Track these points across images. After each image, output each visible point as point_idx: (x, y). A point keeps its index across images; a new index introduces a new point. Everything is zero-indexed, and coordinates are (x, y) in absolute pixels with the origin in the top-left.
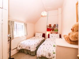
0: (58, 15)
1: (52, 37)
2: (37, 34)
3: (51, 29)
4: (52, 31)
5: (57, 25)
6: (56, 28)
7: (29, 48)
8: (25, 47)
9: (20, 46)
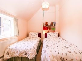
0: (55, 12)
1: (50, 36)
2: (31, 34)
3: (48, 27)
4: (49, 29)
5: (54, 23)
6: (54, 26)
7: (26, 54)
8: (19, 53)
9: (8, 54)
